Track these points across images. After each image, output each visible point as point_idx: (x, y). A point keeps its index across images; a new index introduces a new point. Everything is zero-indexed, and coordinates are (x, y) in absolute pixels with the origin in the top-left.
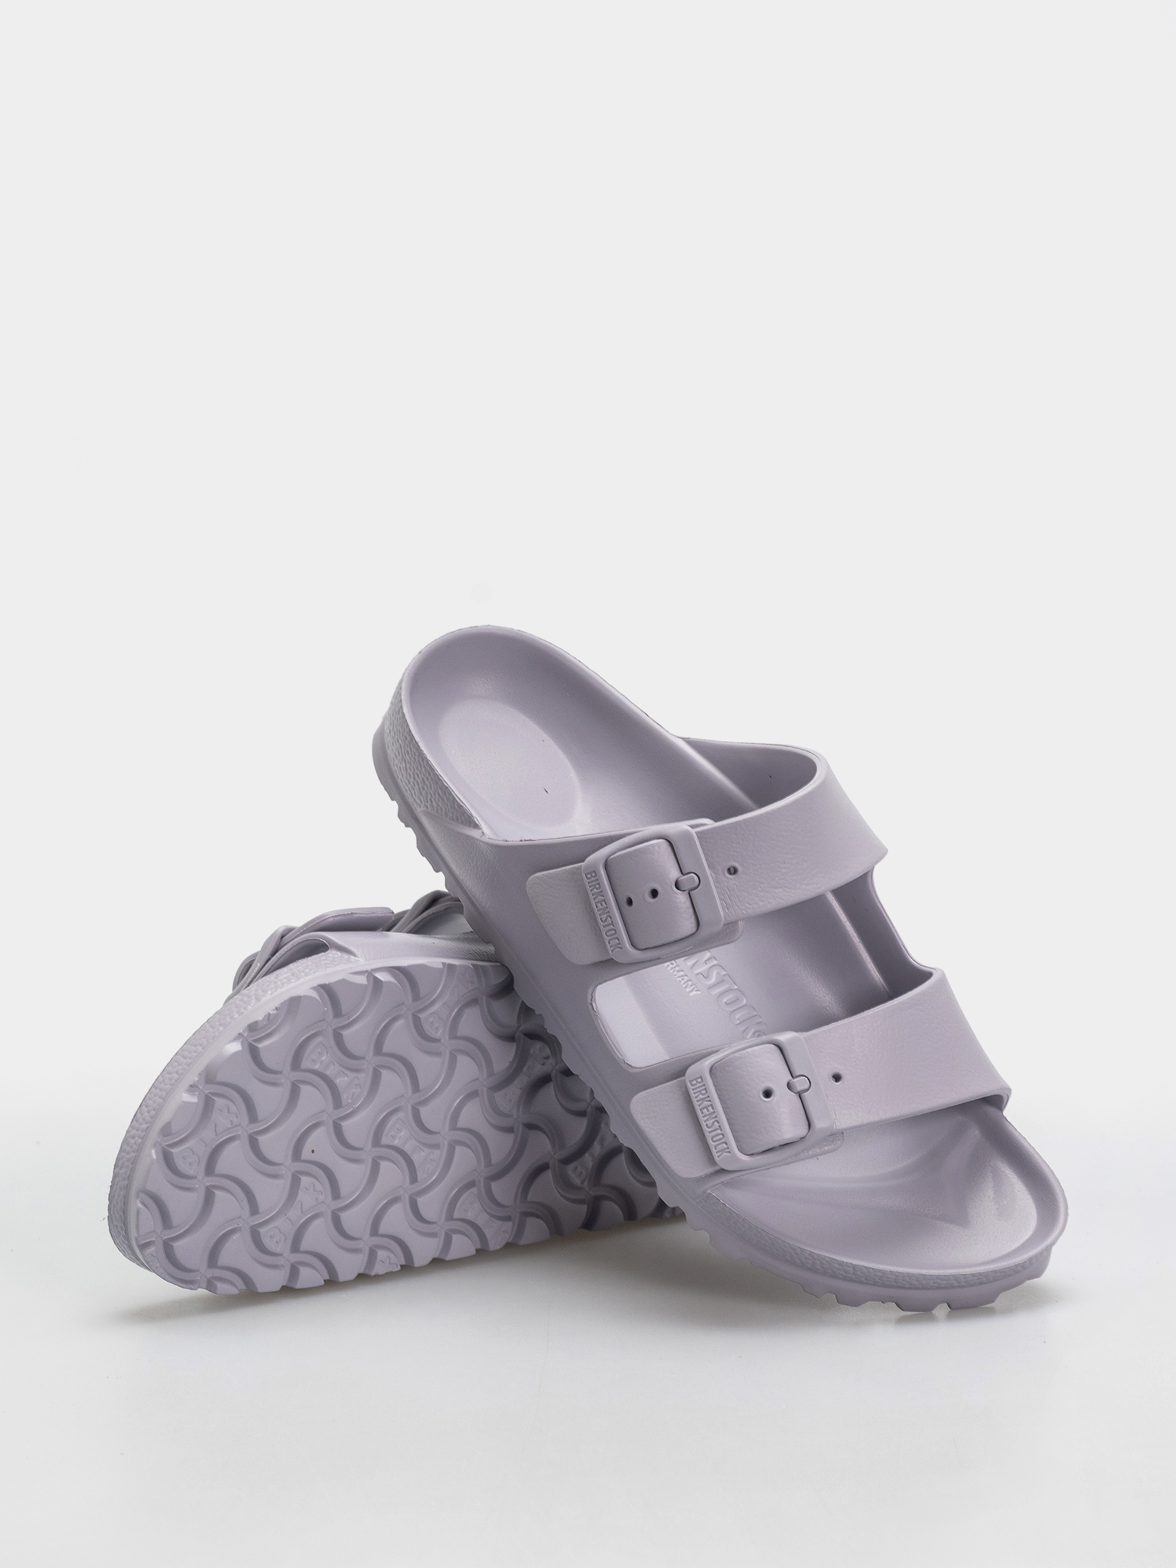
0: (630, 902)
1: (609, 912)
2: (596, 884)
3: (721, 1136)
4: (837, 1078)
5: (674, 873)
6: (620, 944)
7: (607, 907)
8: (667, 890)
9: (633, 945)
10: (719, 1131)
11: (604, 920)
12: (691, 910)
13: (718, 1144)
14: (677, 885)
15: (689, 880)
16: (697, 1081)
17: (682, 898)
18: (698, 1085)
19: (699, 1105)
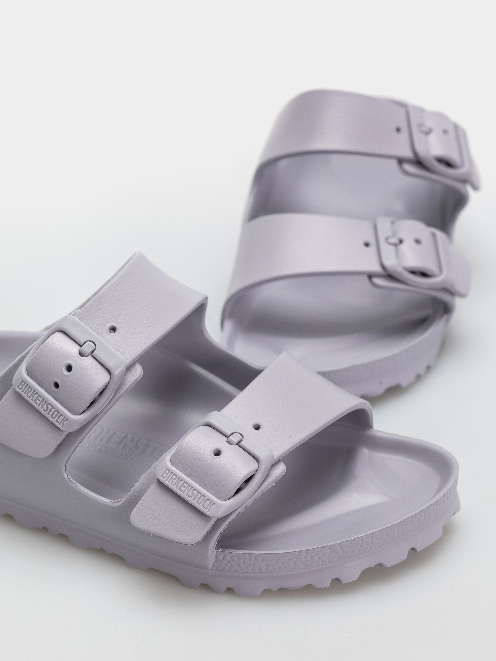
0: (57, 385)
1: (46, 401)
2: (28, 389)
3: (203, 497)
4: (257, 427)
5: (75, 349)
6: (65, 418)
7: (43, 399)
8: (76, 361)
9: (74, 414)
10: (199, 495)
11: (46, 409)
12: (99, 366)
13: (204, 504)
14: (82, 354)
15: (87, 348)
16: (166, 473)
17: (89, 361)
18: (168, 475)
19: (177, 487)
